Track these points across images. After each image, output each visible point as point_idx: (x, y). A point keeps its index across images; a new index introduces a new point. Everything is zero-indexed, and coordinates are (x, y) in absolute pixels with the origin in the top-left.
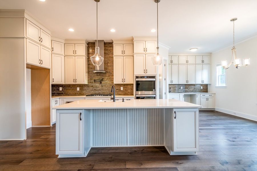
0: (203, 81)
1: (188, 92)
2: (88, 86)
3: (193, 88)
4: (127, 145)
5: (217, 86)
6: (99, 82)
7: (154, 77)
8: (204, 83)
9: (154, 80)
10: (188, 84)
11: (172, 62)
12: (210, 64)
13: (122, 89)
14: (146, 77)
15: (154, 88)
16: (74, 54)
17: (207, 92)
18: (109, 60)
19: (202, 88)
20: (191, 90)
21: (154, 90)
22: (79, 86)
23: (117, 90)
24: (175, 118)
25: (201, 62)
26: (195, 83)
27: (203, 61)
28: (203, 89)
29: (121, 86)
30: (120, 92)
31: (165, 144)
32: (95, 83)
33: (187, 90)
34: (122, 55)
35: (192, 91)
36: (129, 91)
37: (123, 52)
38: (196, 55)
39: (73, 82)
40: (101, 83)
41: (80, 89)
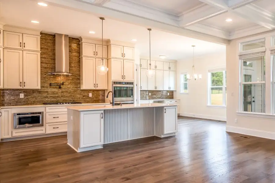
0: (169, 88)
1: (156, 99)
2: (40, 92)
3: (161, 95)
4: (128, 139)
5: (181, 92)
6: (57, 87)
7: (132, 83)
8: (170, 90)
9: (133, 86)
10: (157, 90)
11: (141, 65)
12: (176, 71)
13: (90, 95)
14: (124, 83)
15: (132, 94)
16: (21, 48)
17: (173, 99)
18: (73, 60)
19: (168, 94)
20: (159, 96)
21: (132, 96)
22: (24, 92)
23: (84, 97)
24: (165, 113)
25: (167, 69)
26: (163, 90)
27: (170, 68)
28: (170, 95)
29: (89, 92)
30: (88, 99)
31: (155, 134)
32: (50, 88)
33: (155, 96)
34: (94, 56)
35: (160, 98)
36: (101, 97)
37: (96, 53)
38: (164, 62)
39: (19, 86)
40: (60, 88)
41: (25, 96)
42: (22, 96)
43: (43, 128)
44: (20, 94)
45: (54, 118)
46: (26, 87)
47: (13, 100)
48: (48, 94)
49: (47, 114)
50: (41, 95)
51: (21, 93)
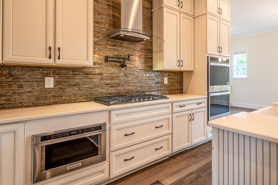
6: (118, 64)
13: (166, 81)
23: (158, 85)
29: (164, 76)
30: (162, 88)
34: (179, 8)
37: (180, 4)
39: (46, 57)
40: (123, 66)
41: (57, 83)
42: (50, 82)
43: (104, 165)
44: (46, 78)
45: (126, 135)
46: (63, 62)
47: (28, 94)
48: (102, 79)
49: (114, 128)
50: (89, 80)
51: (47, 75)
